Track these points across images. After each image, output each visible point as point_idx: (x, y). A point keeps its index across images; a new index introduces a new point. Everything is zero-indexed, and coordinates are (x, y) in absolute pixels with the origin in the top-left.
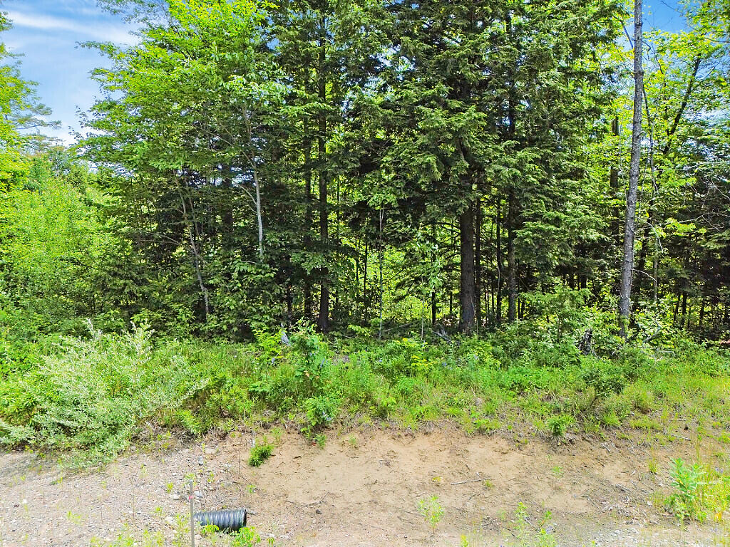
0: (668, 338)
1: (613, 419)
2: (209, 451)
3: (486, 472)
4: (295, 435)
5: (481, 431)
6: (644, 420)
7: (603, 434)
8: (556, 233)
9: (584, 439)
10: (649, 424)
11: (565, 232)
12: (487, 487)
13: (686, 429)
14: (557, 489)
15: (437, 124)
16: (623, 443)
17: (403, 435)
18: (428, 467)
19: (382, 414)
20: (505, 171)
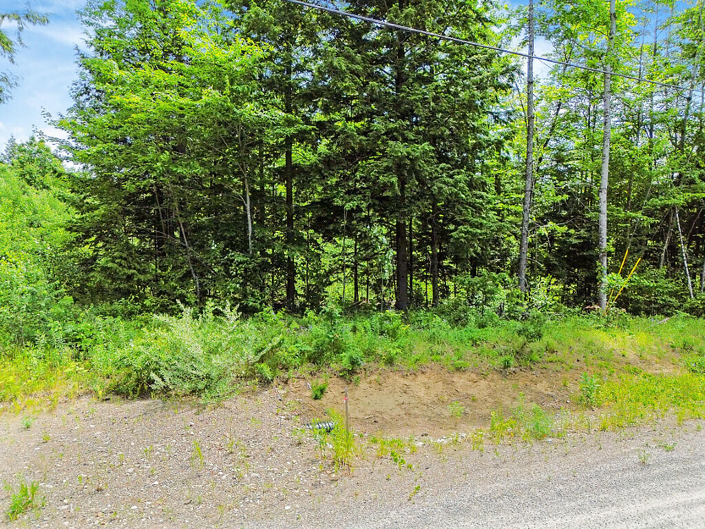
0: (550, 306)
1: (536, 357)
2: (283, 392)
3: (469, 392)
4: (335, 379)
5: (458, 369)
6: (553, 357)
7: (532, 366)
8: (481, 234)
9: (521, 370)
10: (556, 359)
11: (486, 234)
12: (474, 400)
13: (578, 361)
14: (514, 398)
15: (400, 154)
16: (544, 371)
17: (408, 374)
18: (433, 392)
19: (390, 361)
20: (445, 188)
